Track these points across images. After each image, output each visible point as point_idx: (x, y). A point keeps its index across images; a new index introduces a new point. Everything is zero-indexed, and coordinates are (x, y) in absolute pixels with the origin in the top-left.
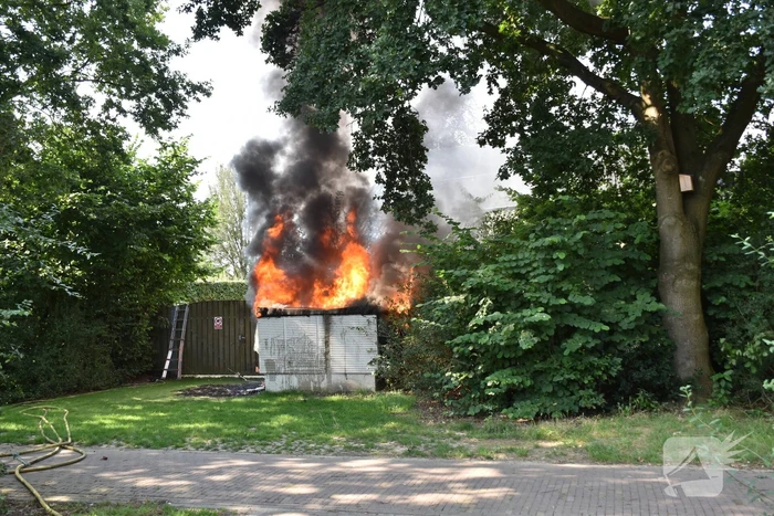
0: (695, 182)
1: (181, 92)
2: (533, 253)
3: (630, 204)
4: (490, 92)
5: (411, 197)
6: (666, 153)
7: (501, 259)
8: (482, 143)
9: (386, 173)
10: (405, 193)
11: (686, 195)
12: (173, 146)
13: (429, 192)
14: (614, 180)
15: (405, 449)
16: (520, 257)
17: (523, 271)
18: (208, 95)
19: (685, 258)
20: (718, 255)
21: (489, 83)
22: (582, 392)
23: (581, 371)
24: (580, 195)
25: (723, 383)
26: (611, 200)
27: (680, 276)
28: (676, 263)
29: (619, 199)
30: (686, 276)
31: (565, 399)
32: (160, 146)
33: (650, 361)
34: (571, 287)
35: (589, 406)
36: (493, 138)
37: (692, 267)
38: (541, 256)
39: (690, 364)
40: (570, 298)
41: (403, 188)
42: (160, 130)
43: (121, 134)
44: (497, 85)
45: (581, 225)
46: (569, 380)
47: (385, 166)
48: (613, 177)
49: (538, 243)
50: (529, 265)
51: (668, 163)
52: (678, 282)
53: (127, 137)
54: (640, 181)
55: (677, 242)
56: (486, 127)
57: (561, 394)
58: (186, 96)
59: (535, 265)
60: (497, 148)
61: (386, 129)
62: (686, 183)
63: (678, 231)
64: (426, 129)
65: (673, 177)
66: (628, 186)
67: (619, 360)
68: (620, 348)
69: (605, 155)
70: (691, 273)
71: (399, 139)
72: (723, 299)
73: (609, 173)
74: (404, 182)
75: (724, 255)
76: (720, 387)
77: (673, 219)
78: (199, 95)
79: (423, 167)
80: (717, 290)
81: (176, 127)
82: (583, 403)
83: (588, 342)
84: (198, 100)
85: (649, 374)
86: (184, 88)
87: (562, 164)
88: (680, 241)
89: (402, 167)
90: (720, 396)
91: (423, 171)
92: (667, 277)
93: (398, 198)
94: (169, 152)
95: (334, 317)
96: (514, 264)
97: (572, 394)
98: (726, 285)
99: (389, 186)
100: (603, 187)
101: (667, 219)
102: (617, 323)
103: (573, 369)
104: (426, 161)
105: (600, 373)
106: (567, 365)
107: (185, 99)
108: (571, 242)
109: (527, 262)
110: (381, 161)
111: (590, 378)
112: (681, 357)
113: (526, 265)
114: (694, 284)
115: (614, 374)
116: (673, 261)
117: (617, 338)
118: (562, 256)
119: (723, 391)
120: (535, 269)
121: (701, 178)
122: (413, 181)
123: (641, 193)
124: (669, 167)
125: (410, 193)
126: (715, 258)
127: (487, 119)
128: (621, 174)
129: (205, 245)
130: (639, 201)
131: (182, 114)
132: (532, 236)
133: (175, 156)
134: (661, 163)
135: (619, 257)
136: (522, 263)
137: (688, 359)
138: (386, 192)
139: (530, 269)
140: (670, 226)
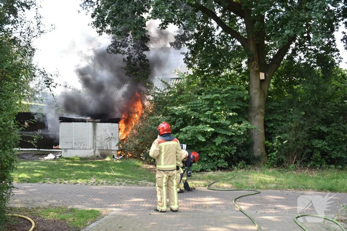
0: (265, 76)
1: (15, 5)
4: (179, 27)
6: (256, 62)
7: (189, 103)
11: (262, 81)
17: (199, 109)
18: (29, 9)
19: (260, 107)
22: (219, 161)
23: (220, 152)
25: (272, 157)
27: (258, 114)
28: (256, 109)
30: (260, 114)
31: (211, 164)
33: (244, 149)
35: (223, 166)
37: (262, 111)
38: (207, 103)
39: (259, 150)
40: (219, 121)
46: (215, 155)
48: (227, 70)
49: (206, 97)
50: (202, 106)
51: (257, 67)
52: (257, 116)
55: (257, 100)
57: (209, 161)
58: (17, 8)
59: (204, 106)
62: (262, 76)
63: (258, 95)
65: (258, 73)
67: (235, 148)
68: (235, 143)
70: (262, 113)
72: (272, 125)
74: (136, 63)
75: (273, 106)
76: (271, 159)
77: (257, 91)
78: (24, 8)
80: (270, 121)
82: (220, 165)
83: (224, 140)
84: (24, 11)
85: (245, 154)
86: (17, 3)
88: (258, 99)
90: (270, 163)
92: (252, 114)
95: (98, 124)
96: (195, 105)
97: (214, 161)
98: (273, 119)
99: (128, 63)
101: (254, 90)
103: (217, 151)
105: (227, 153)
106: (214, 149)
109: (201, 105)
111: (223, 155)
112: (255, 147)
114: (263, 117)
115: (233, 154)
116: (255, 107)
117: (234, 139)
119: (272, 161)
120: (203, 108)
121: (267, 74)
122: (140, 62)
124: (257, 69)
126: (270, 107)
132: (203, 93)
134: (254, 67)
136: (198, 105)
137: (258, 148)
138: (127, 66)
139: (202, 108)
140: (255, 93)
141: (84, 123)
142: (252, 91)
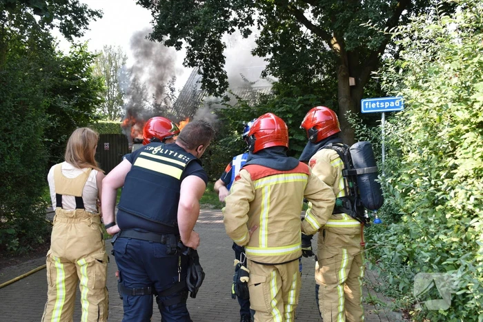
0: (356, 81)
1: (86, 15)
3: (328, 89)
4: (259, 28)
5: (217, 82)
6: (343, 66)
8: (254, 54)
9: (203, 69)
10: (213, 80)
11: (352, 87)
12: (80, 45)
13: (226, 80)
14: (320, 76)
15: (214, 206)
18: (101, 17)
21: (258, 24)
24: (302, 84)
26: (318, 87)
29: (322, 87)
32: (72, 45)
34: (294, 131)
36: (260, 52)
40: (294, 137)
41: (212, 77)
42: (73, 36)
44: (262, 24)
45: (300, 102)
47: (203, 65)
48: (319, 75)
49: (280, 110)
51: (344, 71)
54: (333, 77)
56: (256, 46)
58: (88, 18)
60: (262, 57)
62: (352, 81)
63: (347, 105)
64: (225, 47)
65: (346, 78)
66: (326, 80)
69: (316, 64)
71: (210, 51)
73: (317, 73)
74: (213, 74)
77: (346, 99)
78: (95, 17)
79: (223, 66)
81: (83, 35)
84: (95, 20)
86: (87, 12)
87: (293, 70)
89: (212, 66)
91: (223, 69)
93: (209, 82)
94: (78, 49)
99: (205, 76)
100: (315, 80)
101: (342, 99)
104: (224, 63)
107: (87, 19)
108: (295, 110)
110: (201, 63)
118: (291, 116)
121: (359, 79)
122: (218, 73)
124: (344, 74)
125: (217, 80)
127: (257, 42)
128: (323, 73)
129: (98, 103)
130: (332, 88)
131: (87, 29)
133: (81, 51)
134: (341, 71)
138: (204, 79)
140: (343, 102)
142: (340, 100)
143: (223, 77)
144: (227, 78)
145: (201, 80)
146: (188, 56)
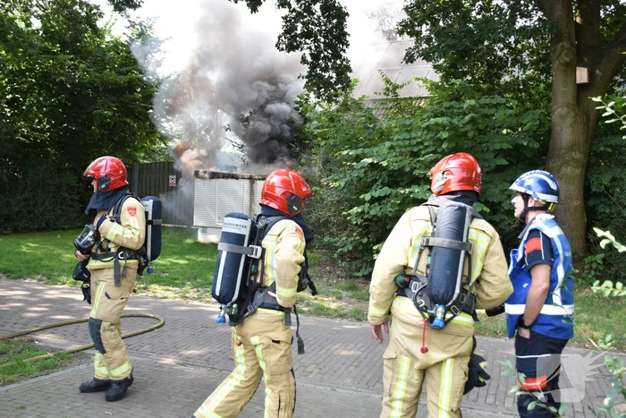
0: (591, 75)
2: (425, 132)
3: (530, 95)
5: (332, 78)
6: (566, 44)
7: (395, 137)
8: (400, 32)
9: (311, 55)
10: (326, 75)
11: (581, 87)
12: (140, 24)
13: (348, 75)
14: (517, 72)
16: (413, 135)
17: (415, 149)
19: (572, 147)
20: (606, 146)
24: (483, 84)
25: (594, 266)
26: (513, 91)
27: (566, 164)
28: (563, 151)
29: (520, 91)
30: (571, 163)
32: (129, 24)
36: (410, 28)
37: (578, 155)
38: (431, 136)
41: (325, 69)
42: (127, 9)
43: (95, 11)
45: (472, 108)
47: (310, 48)
48: (516, 69)
50: (422, 143)
51: (567, 55)
52: (563, 169)
53: (101, 15)
54: (542, 73)
55: (566, 131)
59: (426, 144)
60: (413, 38)
61: (314, 14)
62: (582, 75)
63: (568, 121)
64: (347, 14)
65: (570, 69)
66: (530, 78)
69: (510, 48)
70: (576, 161)
71: (325, 25)
73: (513, 65)
74: (326, 64)
75: (610, 146)
76: (591, 268)
77: (566, 109)
79: (344, 51)
81: (140, 6)
87: (464, 50)
88: (569, 130)
89: (326, 51)
90: (590, 276)
91: (344, 55)
92: (553, 164)
93: (320, 78)
94: (137, 30)
95: (258, 182)
96: (407, 143)
99: (313, 67)
100: (506, 78)
101: (560, 109)
102: (500, 203)
104: (348, 45)
108: (460, 124)
109: (419, 140)
110: (307, 44)
113: (418, 144)
114: (578, 171)
116: (561, 149)
118: (445, 135)
119: (593, 273)
120: (427, 147)
121: (597, 72)
122: (335, 63)
123: (542, 85)
124: (567, 59)
125: (332, 74)
126: (602, 149)
127: (406, 9)
128: (524, 67)
130: (539, 93)
133: (142, 34)
134: (561, 52)
135: (508, 142)
136: (414, 142)
138: (310, 72)
139: (421, 147)
140: (561, 116)
141: (235, 180)
142: (554, 111)
143: (343, 71)
144: (351, 71)
145: (306, 74)
146: (286, 32)
